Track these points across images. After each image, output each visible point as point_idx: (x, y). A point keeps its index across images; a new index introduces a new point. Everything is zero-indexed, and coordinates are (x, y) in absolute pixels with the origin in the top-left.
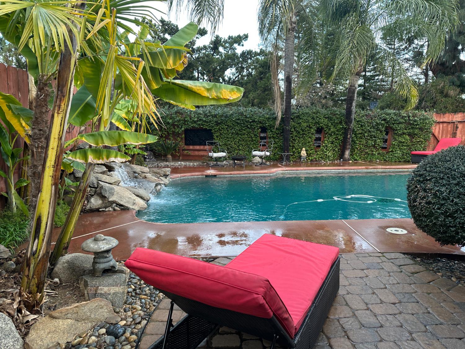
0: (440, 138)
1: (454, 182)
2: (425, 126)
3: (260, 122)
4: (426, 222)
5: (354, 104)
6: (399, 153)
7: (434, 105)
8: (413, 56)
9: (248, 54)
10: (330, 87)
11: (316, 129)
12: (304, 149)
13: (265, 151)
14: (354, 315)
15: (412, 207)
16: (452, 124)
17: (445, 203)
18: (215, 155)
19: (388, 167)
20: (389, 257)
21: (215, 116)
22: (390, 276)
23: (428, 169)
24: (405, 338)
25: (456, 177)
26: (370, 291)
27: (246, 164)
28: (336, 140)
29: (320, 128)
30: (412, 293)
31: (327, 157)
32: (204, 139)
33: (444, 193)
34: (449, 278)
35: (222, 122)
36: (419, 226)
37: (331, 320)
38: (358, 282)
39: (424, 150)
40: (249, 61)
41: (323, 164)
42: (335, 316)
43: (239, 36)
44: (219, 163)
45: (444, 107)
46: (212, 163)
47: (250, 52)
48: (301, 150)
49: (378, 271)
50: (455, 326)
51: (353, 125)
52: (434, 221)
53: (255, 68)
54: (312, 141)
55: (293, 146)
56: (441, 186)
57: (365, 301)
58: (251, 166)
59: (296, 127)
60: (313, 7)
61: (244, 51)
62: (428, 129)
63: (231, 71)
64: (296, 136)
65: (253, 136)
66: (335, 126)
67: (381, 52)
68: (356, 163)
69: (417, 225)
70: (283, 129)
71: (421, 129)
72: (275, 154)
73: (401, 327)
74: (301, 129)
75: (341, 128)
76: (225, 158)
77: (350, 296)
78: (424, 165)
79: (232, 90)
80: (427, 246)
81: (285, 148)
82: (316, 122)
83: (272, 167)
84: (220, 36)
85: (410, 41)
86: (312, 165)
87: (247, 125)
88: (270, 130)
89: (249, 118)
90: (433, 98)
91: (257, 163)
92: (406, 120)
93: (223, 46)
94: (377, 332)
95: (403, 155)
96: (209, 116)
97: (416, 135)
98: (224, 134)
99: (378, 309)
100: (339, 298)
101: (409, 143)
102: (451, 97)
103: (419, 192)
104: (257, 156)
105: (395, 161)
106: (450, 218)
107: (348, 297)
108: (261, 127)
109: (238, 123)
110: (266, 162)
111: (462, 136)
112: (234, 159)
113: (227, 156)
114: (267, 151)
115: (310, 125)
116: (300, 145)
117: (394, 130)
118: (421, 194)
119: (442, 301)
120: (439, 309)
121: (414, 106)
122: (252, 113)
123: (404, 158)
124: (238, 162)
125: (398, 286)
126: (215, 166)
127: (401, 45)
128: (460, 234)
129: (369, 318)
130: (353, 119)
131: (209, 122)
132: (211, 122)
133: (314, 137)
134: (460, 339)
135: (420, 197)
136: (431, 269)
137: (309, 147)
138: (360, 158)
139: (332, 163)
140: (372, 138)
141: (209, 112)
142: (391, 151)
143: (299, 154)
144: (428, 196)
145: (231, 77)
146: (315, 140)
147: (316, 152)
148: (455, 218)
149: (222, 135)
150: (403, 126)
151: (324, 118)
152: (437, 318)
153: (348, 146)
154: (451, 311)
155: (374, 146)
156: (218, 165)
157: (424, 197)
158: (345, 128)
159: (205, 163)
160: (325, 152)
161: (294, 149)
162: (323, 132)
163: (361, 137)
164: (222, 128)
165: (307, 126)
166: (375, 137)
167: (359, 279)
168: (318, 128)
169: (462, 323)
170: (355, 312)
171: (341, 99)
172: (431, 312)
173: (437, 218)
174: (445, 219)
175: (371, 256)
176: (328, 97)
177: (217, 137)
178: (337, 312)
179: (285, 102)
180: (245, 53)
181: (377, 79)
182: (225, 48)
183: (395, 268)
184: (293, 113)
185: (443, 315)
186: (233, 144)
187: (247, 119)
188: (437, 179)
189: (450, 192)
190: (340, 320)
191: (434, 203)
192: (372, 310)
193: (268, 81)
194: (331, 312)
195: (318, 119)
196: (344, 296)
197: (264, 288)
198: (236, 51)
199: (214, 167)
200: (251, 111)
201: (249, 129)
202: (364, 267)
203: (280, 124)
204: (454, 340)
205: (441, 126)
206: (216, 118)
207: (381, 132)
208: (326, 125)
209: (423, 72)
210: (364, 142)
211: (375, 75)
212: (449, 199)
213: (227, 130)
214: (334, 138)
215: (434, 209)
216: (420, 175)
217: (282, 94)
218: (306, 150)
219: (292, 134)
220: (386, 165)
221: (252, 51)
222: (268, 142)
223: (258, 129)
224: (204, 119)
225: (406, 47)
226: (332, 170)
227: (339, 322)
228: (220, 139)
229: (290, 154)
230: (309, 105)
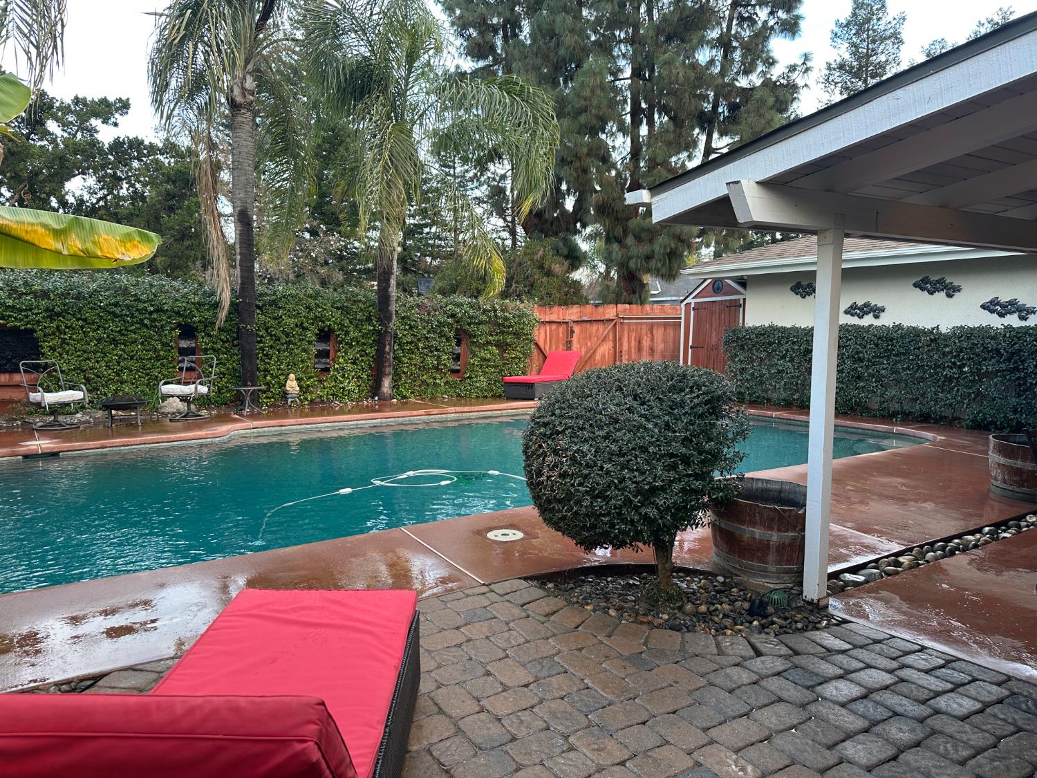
0: (547, 352)
1: (602, 433)
2: (523, 329)
3: (178, 313)
4: (561, 511)
5: (393, 282)
6: (482, 381)
7: (531, 289)
8: (487, 193)
9: (131, 147)
10: (335, 242)
11: (317, 332)
12: (292, 376)
13: (194, 383)
14: (459, 731)
15: (534, 485)
16: (565, 326)
17: (589, 474)
18: (50, 398)
19: (466, 409)
20: (501, 592)
21: (45, 294)
22: (510, 630)
23: (558, 412)
24: (558, 751)
25: (602, 424)
26: (480, 671)
27: (143, 417)
28: (361, 356)
29: (326, 329)
30: (554, 655)
31: (346, 393)
32: (9, 355)
33: (587, 455)
34: (605, 611)
35: (66, 311)
36: (549, 521)
37: (414, 755)
38: (454, 656)
39: (524, 373)
40: (135, 164)
41: (337, 409)
42: (421, 743)
43: (104, 101)
44: (61, 418)
45: (548, 294)
46: (38, 421)
47: (136, 144)
48: (287, 379)
49: (486, 624)
50: (631, 701)
51: (394, 324)
52: (575, 509)
53: (152, 183)
54: (309, 358)
55: (266, 370)
56: (582, 442)
57: (474, 694)
58: (156, 423)
59: (271, 327)
60: (284, 63)
61: (119, 137)
62: (527, 334)
63: (85, 184)
64: (271, 347)
65: (159, 347)
66: (356, 326)
67: (431, 179)
68: (406, 403)
69: (545, 520)
70: (239, 330)
71: (517, 335)
72: (219, 390)
73: (548, 729)
74: (283, 331)
75: (370, 331)
76: (80, 406)
77: (443, 690)
78: (550, 404)
79: (128, 237)
80: (561, 557)
81: (245, 374)
82: (316, 317)
83: (216, 422)
84: (51, 94)
85: (482, 165)
86: (313, 412)
87: (142, 320)
88: (204, 331)
89: (145, 302)
90: (528, 277)
91: (174, 413)
92: (490, 317)
93: (57, 120)
94: (507, 752)
95: (489, 384)
96: (23, 294)
97: (510, 345)
98: (73, 342)
99: (501, 706)
100: (422, 702)
101: (498, 361)
102: (557, 276)
103: (546, 456)
104: (173, 396)
105: (477, 397)
106: (599, 500)
107: (440, 695)
108: (179, 325)
109: (115, 315)
110: (199, 411)
111: (581, 348)
112: (108, 407)
113: (87, 401)
114: (201, 384)
115: (302, 323)
116: (282, 367)
117: (470, 336)
118: (551, 459)
119: (603, 659)
120: (602, 675)
121: (499, 289)
122: (153, 291)
123: (492, 391)
124: (120, 413)
125: (527, 647)
126: (51, 426)
127: (467, 171)
128: (617, 527)
129: (488, 729)
130: (394, 312)
131: (26, 310)
132: (31, 310)
133: (314, 350)
134: (644, 723)
135: (548, 466)
136: (575, 599)
137: (304, 372)
138: (412, 393)
139: (357, 405)
140: (432, 352)
141: (26, 284)
142: (468, 378)
143: (280, 387)
144: (562, 463)
145: (86, 197)
146: (316, 356)
147: (320, 381)
148: (607, 499)
149: (68, 344)
150: (486, 328)
151: (333, 309)
152: (601, 695)
153: (387, 369)
154: (620, 675)
155: (437, 368)
156: (61, 425)
157: (556, 466)
158: (379, 332)
159: (15, 420)
160: (341, 382)
161: (268, 378)
162: (332, 339)
163: (410, 349)
164: (66, 327)
165: (297, 326)
166: (437, 350)
167: (453, 649)
168: (321, 330)
169: (641, 693)
170: (459, 723)
171: (358, 267)
172: (590, 685)
173: (578, 502)
174: (591, 502)
175: (467, 596)
176: (330, 261)
177: (53, 349)
178: (424, 734)
179: (238, 267)
180: (124, 142)
181: (428, 233)
182: (64, 125)
183: (517, 612)
184: (261, 295)
185: (610, 685)
186: (101, 367)
187: (141, 306)
188: (573, 429)
189: (596, 451)
190: (432, 749)
191: (573, 474)
192: (490, 709)
193: (191, 216)
194: (411, 736)
195: (320, 310)
196: (432, 694)
197: (316, 724)
198: (99, 137)
199: (45, 431)
200: (151, 285)
201: (148, 328)
202: (460, 621)
203: (228, 319)
204: (636, 729)
205: (548, 328)
206: (49, 299)
207: (448, 339)
208: (338, 325)
209: (508, 226)
210: (417, 359)
211: (423, 224)
212: (596, 465)
213: (84, 332)
214: (357, 353)
215: (573, 485)
216: (546, 425)
217: (230, 249)
218: (298, 379)
219: (261, 342)
220: (460, 405)
221: (142, 142)
222: (200, 363)
223: (173, 329)
224: (10, 302)
225: (475, 175)
226: (359, 422)
227: (431, 755)
228: (61, 355)
229: (260, 388)
230: (292, 277)
